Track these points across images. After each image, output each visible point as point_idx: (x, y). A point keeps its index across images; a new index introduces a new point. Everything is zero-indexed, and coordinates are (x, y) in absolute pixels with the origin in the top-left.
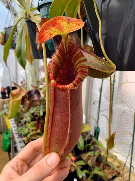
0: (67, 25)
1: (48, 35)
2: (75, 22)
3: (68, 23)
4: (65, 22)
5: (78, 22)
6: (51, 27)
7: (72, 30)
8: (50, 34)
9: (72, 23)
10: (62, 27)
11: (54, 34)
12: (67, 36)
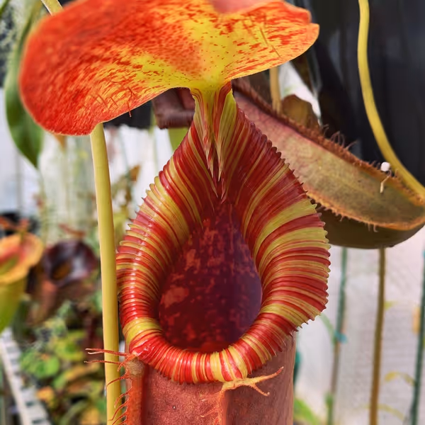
0: (222, 40)
1: (113, 90)
2: (262, 24)
3: (223, 29)
4: (206, 20)
5: (283, 23)
6: (124, 51)
7: (250, 68)
8: (130, 85)
9: (246, 27)
10: (192, 49)
11: (150, 84)
12: (222, 96)
